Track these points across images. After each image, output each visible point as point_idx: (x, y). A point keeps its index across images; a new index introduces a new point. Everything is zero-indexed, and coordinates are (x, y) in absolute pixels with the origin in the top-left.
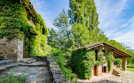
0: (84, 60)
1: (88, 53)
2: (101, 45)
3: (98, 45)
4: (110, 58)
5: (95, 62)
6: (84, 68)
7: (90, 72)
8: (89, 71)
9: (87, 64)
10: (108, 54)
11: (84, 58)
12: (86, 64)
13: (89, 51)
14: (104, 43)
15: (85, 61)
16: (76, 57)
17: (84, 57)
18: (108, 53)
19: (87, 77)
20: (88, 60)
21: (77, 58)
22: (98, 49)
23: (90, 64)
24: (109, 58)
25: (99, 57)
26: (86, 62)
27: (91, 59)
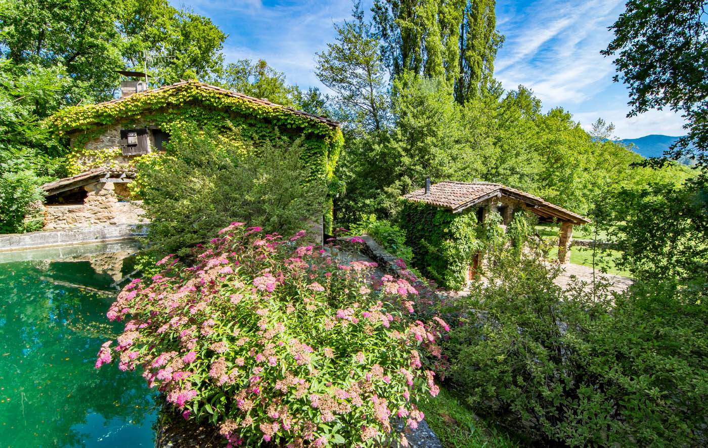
0: (446, 239)
1: (457, 220)
2: (495, 194)
3: (486, 197)
4: (520, 228)
5: (475, 243)
6: (446, 262)
7: (460, 272)
8: (458, 268)
9: (454, 251)
10: (513, 217)
11: (446, 234)
12: (451, 249)
13: (459, 214)
14: (502, 190)
15: (449, 243)
16: (420, 227)
17: (446, 230)
18: (513, 214)
19: (452, 284)
20: (457, 239)
21: (423, 229)
22: (486, 206)
23: (462, 250)
24: (516, 228)
25: (488, 228)
26: (452, 244)
27: (465, 237)
